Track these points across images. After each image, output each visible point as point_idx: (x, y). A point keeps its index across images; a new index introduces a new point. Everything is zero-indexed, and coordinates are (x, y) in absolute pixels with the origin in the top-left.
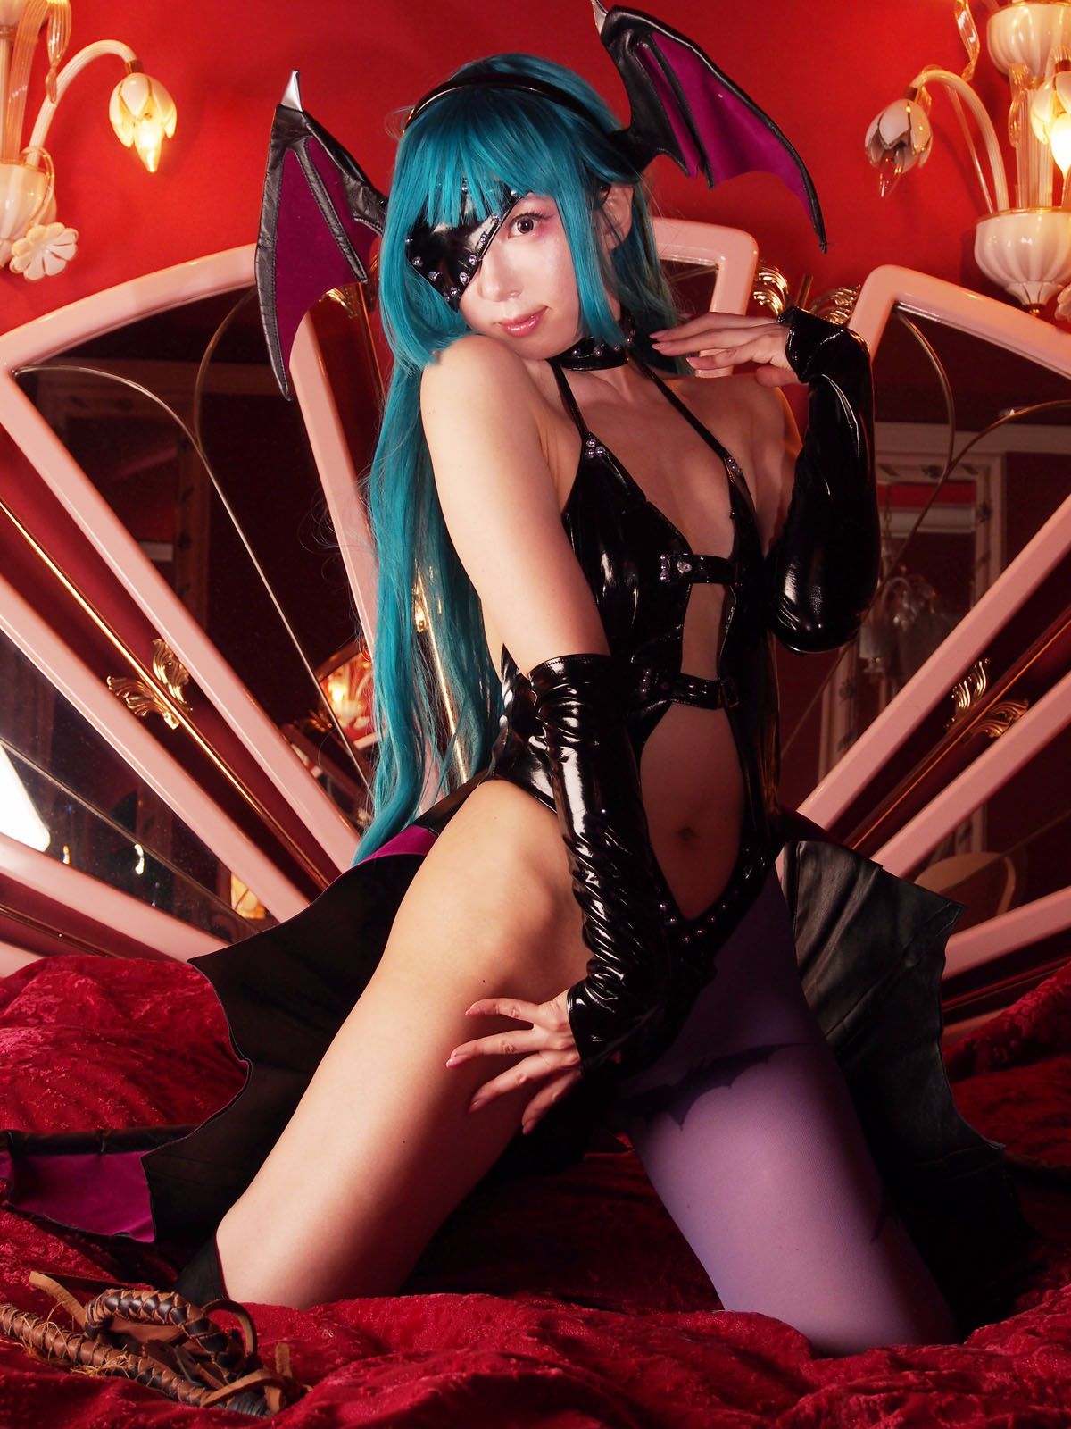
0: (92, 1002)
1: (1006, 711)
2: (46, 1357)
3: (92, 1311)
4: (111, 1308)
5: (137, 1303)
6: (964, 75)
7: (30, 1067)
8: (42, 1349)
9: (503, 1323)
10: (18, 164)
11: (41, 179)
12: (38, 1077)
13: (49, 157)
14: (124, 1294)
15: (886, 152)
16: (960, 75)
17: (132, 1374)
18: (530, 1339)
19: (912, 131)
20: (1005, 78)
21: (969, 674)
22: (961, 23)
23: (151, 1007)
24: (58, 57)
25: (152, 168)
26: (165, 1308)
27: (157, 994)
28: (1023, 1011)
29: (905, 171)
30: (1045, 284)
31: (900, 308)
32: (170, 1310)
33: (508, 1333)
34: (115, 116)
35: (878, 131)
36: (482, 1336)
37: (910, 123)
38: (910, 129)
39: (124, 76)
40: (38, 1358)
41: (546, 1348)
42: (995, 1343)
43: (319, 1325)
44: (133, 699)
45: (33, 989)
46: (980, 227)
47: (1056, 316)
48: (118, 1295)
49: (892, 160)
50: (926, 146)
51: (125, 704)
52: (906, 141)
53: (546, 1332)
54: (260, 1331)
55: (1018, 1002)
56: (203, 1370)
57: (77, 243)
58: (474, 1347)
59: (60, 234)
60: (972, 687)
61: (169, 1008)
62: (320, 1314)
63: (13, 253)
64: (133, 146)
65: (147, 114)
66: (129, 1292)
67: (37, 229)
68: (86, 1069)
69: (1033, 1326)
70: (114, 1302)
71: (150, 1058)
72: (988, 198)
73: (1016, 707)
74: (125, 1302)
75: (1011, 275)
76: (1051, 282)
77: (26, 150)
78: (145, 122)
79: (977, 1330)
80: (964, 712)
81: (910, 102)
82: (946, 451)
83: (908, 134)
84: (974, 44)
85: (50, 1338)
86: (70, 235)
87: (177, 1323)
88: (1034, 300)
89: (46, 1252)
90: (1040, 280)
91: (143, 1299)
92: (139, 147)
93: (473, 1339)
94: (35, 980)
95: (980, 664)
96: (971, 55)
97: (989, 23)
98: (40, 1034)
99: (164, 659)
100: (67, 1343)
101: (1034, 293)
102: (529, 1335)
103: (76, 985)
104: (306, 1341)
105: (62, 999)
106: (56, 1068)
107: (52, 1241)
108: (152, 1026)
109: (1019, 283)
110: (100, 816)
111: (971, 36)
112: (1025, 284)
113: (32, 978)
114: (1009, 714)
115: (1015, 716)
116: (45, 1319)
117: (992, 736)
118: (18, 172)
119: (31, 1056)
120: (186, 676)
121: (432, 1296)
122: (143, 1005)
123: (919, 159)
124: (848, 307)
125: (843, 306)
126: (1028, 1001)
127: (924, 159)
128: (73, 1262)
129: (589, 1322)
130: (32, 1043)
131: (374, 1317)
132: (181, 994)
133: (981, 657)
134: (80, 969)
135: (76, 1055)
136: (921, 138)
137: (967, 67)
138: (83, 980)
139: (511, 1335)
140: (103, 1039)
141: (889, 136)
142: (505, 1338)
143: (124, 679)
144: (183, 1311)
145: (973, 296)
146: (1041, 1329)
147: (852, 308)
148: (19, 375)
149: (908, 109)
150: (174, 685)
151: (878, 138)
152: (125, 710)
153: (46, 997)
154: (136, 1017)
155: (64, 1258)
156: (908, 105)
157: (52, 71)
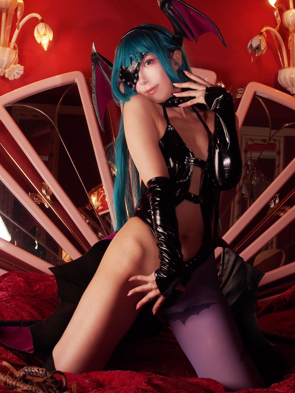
0: (22, 285)
1: (284, 209)
2: (7, 386)
3: (20, 373)
4: (25, 372)
5: (33, 371)
6: (276, 29)
7: (4, 303)
8: (5, 383)
9: (137, 379)
10: (8, 47)
11: (14, 52)
12: (6, 306)
13: (17, 46)
14: (29, 368)
15: (253, 50)
16: (275, 29)
17: (31, 391)
18: (145, 384)
19: (261, 44)
20: (288, 30)
21: (274, 198)
22: (275, 14)
23: (39, 287)
24: (20, 17)
25: (46, 49)
26: (41, 372)
27: (40, 283)
28: (287, 294)
29: (258, 56)
31: (256, 94)
32: (42, 373)
33: (139, 382)
34: (36, 35)
35: (251, 44)
36: (131, 383)
37: (260, 42)
38: (260, 43)
39: (39, 23)
40: (4, 386)
41: (149, 387)
42: (278, 388)
43: (84, 379)
44: (36, 199)
45: (5, 281)
46: (279, 72)
48: (27, 368)
49: (255, 52)
50: (265, 48)
51: (34, 200)
52: (259, 47)
53: (149, 382)
54: (68, 380)
55: (286, 292)
56: (51, 390)
57: (24, 70)
58: (129, 386)
59: (19, 68)
60: (275, 202)
61: (44, 287)
62: (85, 375)
63: (6, 72)
64: (41, 43)
65: (45, 34)
66: (31, 368)
67: (13, 66)
68: (20, 304)
69: (289, 384)
70: (26, 370)
71: (38, 301)
72: (282, 64)
73: (287, 208)
74: (29, 371)
75: (288, 86)
77: (10, 44)
78: (44, 36)
79: (273, 384)
80: (272, 208)
81: (261, 36)
82: (268, 135)
83: (260, 45)
84: (279, 20)
85: (8, 380)
86: (22, 68)
87: (44, 377)
89: (7, 356)
91: (35, 370)
92: (42, 43)
93: (128, 384)
94: (6, 278)
95: (277, 195)
96: (278, 23)
97: (283, 14)
98: (7, 293)
99: (45, 188)
100: (13, 382)
102: (145, 383)
103: (18, 280)
104: (81, 383)
105: (13, 284)
106: (11, 303)
107: (9, 353)
108: (39, 292)
109: (290, 88)
110: (26, 232)
111: (278, 18)
112: (292, 88)
113: (5, 278)
114: (285, 210)
115: (286, 210)
116: (6, 375)
117: (280, 216)
118: (8, 49)
119: (5, 300)
120: (51, 193)
121: (117, 371)
122: (37, 286)
123: (263, 53)
124: (242, 93)
125: (240, 93)
126: (289, 291)
128: (15, 359)
129: (162, 379)
130: (5, 296)
131: (100, 377)
132: (48, 283)
133: (277, 193)
134: (19, 276)
135: (17, 300)
136: (263, 46)
137: (277, 27)
138: (20, 279)
139: (139, 383)
140: (25, 295)
141: (254, 45)
142: (138, 384)
143: (34, 193)
144: (46, 373)
145: (277, 91)
146: (291, 385)
147: (243, 94)
148: (7, 107)
149: (260, 38)
150: (48, 196)
151: (251, 46)
152: (34, 202)
153: (9, 283)
154: (34, 289)
155: (12, 358)
156: (260, 37)
157: (18, 21)
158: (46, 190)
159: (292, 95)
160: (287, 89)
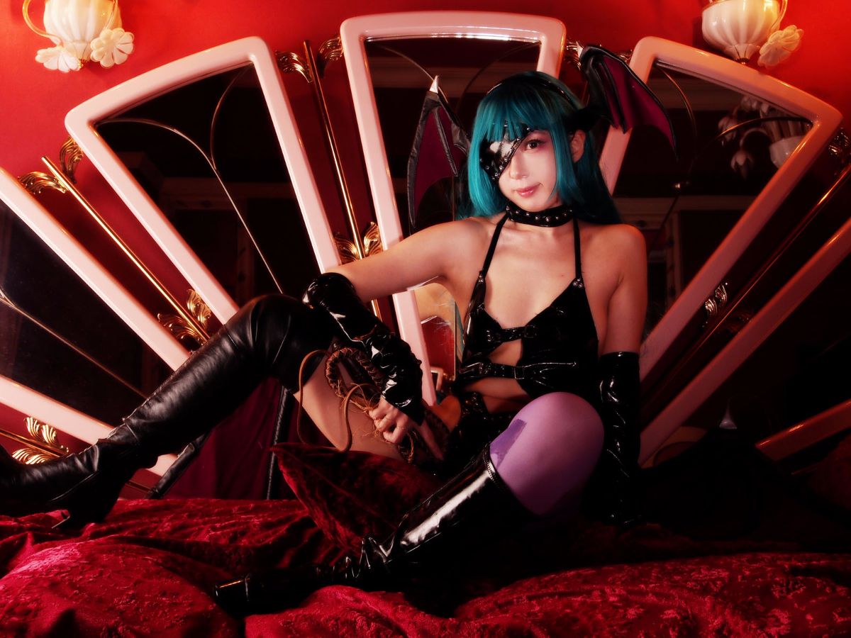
7: (66, 576)
11: (109, 4)
21: (715, 293)
30: (750, 45)
31: (658, 64)
44: (173, 328)
46: (705, 13)
47: (759, 64)
51: (170, 331)
57: (133, 43)
59: (121, 37)
60: (717, 302)
75: (728, 41)
76: (752, 43)
80: (713, 317)
86: (128, 37)
88: (742, 56)
90: (747, 42)
95: (723, 286)
99: (195, 301)
101: (742, 49)
109: (732, 44)
112: (736, 47)
120: (209, 312)
133: (722, 282)
143: (169, 316)
145: (703, 53)
150: (201, 317)
158: (196, 305)
159: (739, 61)
160: (725, 48)
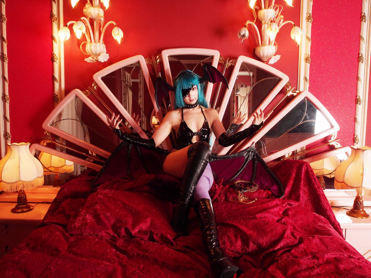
11: (103, 45)
13: (104, 42)
15: (241, 36)
16: (253, 22)
20: (261, 22)
22: (254, 13)
24: (103, 25)
25: (120, 43)
29: (244, 40)
34: (113, 35)
35: (240, 33)
37: (245, 32)
39: (114, 27)
46: (256, 48)
49: (242, 38)
50: (248, 36)
52: (244, 35)
57: (109, 56)
63: (99, 58)
67: (102, 54)
77: (100, 40)
78: (118, 35)
81: (245, 28)
84: (256, 16)
86: (108, 55)
90: (266, 57)
92: (117, 40)
96: (255, 18)
97: (258, 13)
101: (265, 59)
112: (263, 58)
118: (99, 44)
127: (247, 38)
136: (247, 34)
148: (102, 79)
158: (128, 124)
